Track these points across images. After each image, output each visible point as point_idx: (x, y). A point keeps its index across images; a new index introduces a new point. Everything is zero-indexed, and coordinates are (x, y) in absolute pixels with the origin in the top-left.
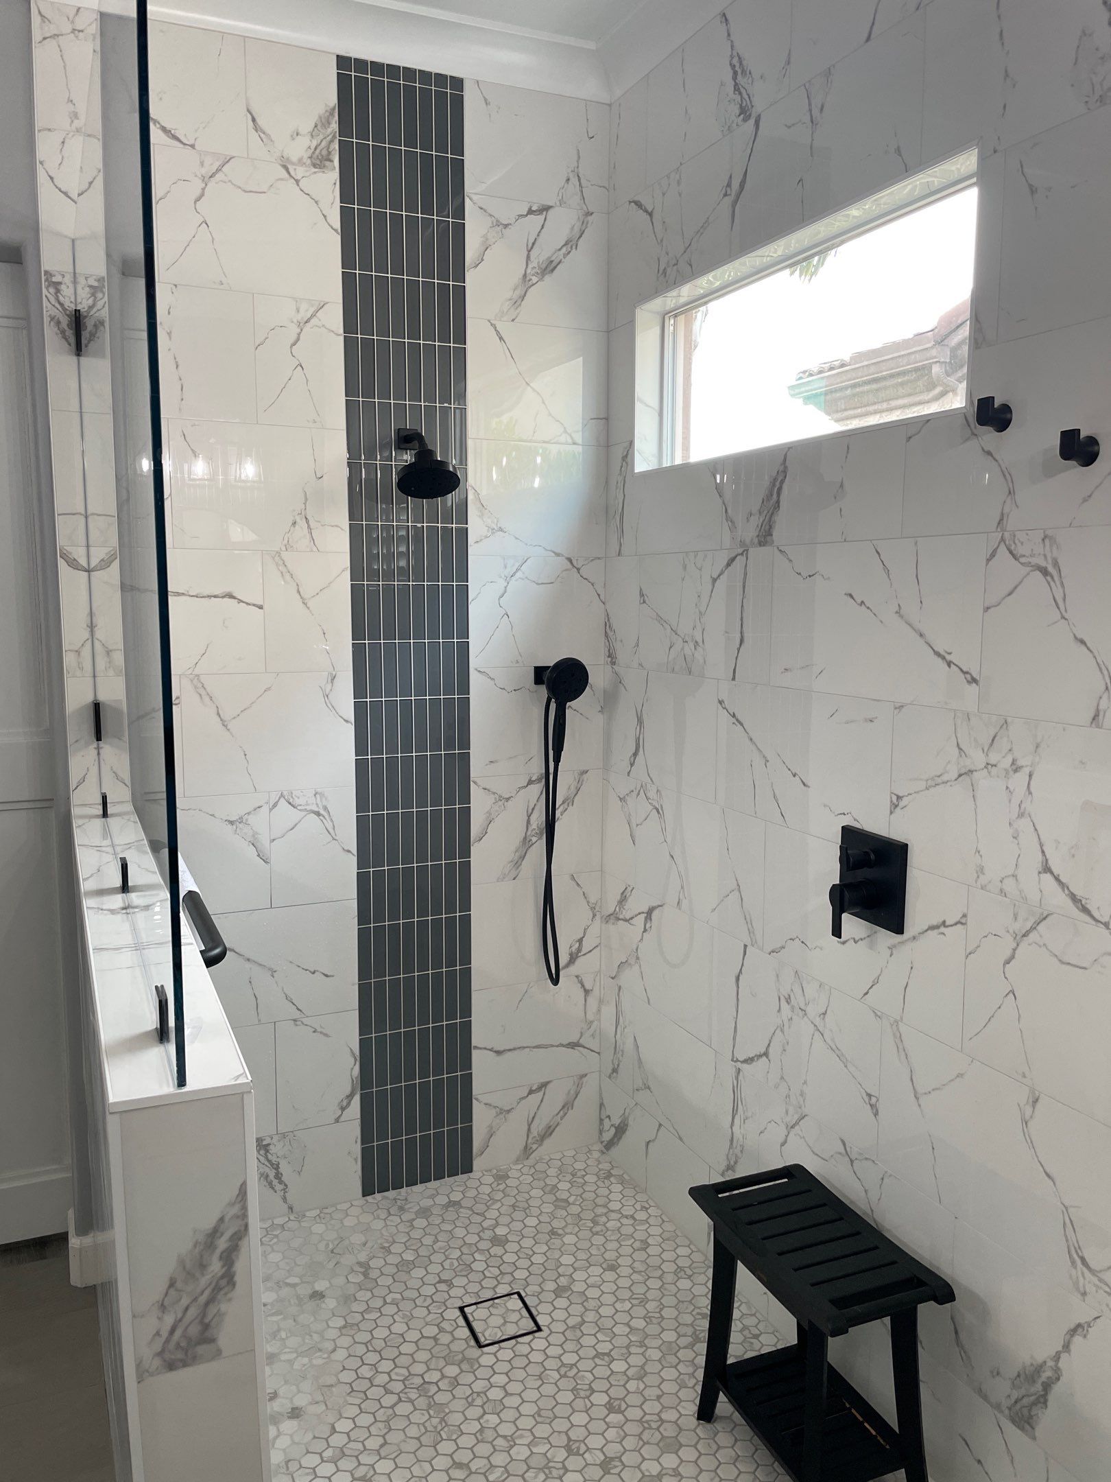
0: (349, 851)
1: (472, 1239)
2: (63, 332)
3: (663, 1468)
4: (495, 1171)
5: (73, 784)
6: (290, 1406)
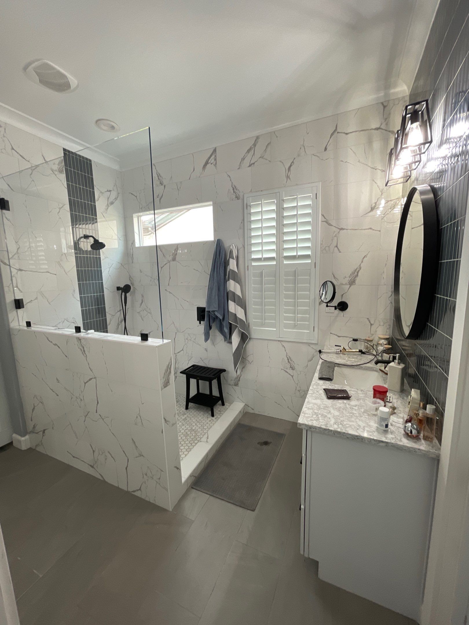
5: (10, 321)
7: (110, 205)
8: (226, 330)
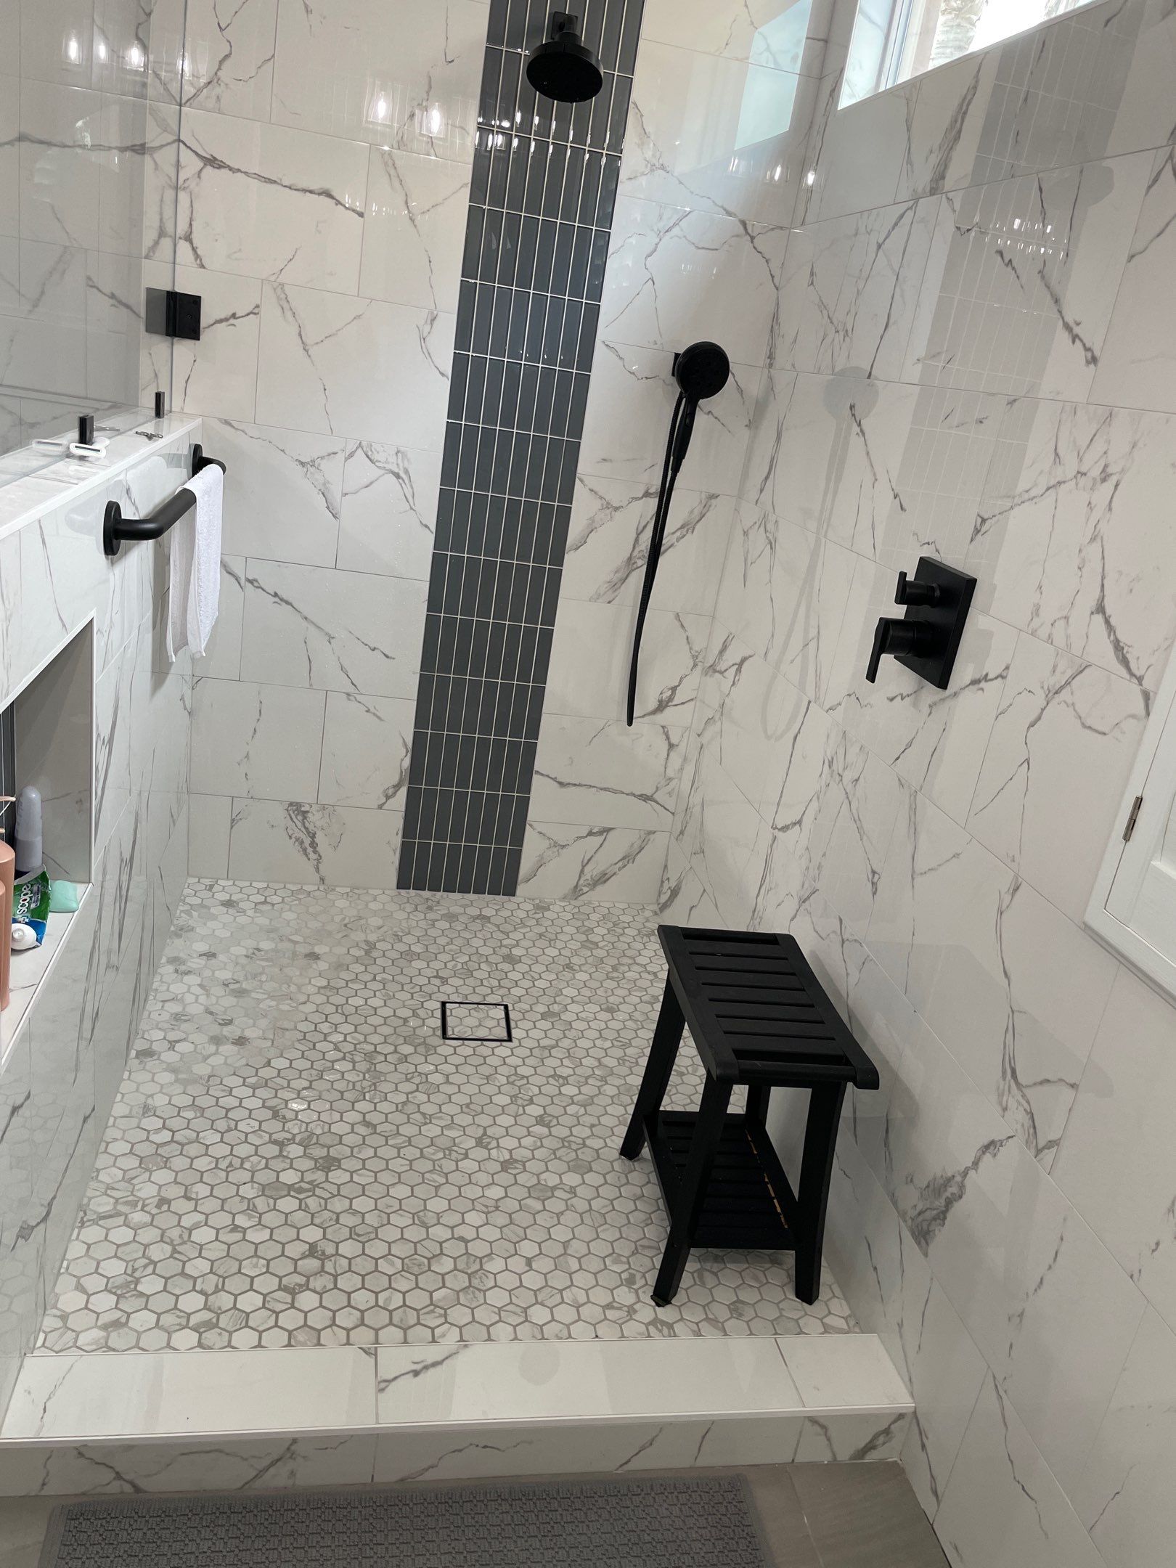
0: (426, 526)
1: (485, 951)
3: (561, 1183)
4: (537, 901)
6: (238, 1033)
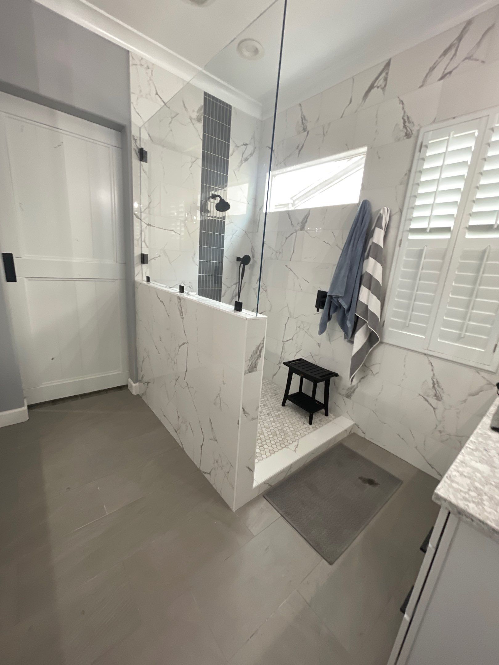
2: (137, 153)
5: (135, 275)
7: (243, 162)
8: (349, 325)
